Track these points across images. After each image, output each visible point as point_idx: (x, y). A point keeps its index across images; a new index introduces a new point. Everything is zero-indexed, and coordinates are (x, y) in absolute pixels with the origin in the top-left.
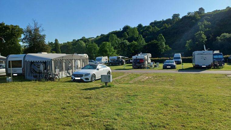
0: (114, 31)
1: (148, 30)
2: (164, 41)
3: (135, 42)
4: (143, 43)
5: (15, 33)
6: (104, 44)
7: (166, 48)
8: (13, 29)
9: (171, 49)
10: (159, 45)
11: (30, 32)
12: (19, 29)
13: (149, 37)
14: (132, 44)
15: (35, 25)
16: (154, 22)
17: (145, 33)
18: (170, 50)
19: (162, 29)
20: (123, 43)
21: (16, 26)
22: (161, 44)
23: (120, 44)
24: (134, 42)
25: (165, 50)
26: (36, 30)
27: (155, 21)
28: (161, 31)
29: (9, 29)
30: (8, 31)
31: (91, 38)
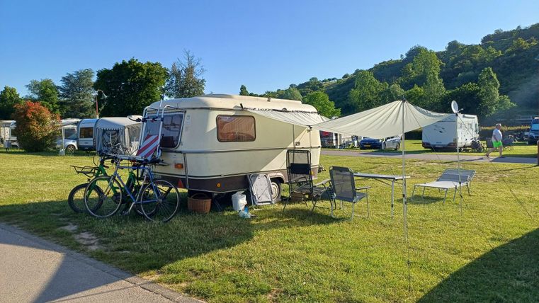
0: (384, 62)
1: (469, 57)
2: (496, 85)
3: (419, 89)
4: (438, 91)
5: (152, 78)
6: (313, 96)
7: (501, 102)
8: (149, 70)
9: (514, 105)
10: (481, 97)
11: (177, 75)
12: (161, 68)
13: (467, 74)
14: (410, 93)
15: (190, 61)
16: (494, 35)
17: (460, 64)
18: (512, 108)
19: (511, 53)
20: (388, 91)
21: (156, 64)
22: (488, 93)
23: (381, 93)
24: (416, 87)
25: (499, 109)
26: (189, 71)
27: (497, 31)
28: (506, 58)
29: (143, 70)
30: (140, 74)
31: (330, 80)
